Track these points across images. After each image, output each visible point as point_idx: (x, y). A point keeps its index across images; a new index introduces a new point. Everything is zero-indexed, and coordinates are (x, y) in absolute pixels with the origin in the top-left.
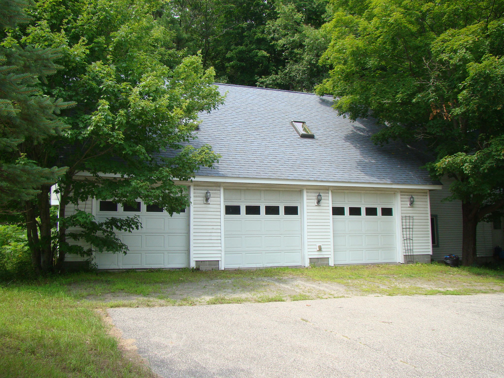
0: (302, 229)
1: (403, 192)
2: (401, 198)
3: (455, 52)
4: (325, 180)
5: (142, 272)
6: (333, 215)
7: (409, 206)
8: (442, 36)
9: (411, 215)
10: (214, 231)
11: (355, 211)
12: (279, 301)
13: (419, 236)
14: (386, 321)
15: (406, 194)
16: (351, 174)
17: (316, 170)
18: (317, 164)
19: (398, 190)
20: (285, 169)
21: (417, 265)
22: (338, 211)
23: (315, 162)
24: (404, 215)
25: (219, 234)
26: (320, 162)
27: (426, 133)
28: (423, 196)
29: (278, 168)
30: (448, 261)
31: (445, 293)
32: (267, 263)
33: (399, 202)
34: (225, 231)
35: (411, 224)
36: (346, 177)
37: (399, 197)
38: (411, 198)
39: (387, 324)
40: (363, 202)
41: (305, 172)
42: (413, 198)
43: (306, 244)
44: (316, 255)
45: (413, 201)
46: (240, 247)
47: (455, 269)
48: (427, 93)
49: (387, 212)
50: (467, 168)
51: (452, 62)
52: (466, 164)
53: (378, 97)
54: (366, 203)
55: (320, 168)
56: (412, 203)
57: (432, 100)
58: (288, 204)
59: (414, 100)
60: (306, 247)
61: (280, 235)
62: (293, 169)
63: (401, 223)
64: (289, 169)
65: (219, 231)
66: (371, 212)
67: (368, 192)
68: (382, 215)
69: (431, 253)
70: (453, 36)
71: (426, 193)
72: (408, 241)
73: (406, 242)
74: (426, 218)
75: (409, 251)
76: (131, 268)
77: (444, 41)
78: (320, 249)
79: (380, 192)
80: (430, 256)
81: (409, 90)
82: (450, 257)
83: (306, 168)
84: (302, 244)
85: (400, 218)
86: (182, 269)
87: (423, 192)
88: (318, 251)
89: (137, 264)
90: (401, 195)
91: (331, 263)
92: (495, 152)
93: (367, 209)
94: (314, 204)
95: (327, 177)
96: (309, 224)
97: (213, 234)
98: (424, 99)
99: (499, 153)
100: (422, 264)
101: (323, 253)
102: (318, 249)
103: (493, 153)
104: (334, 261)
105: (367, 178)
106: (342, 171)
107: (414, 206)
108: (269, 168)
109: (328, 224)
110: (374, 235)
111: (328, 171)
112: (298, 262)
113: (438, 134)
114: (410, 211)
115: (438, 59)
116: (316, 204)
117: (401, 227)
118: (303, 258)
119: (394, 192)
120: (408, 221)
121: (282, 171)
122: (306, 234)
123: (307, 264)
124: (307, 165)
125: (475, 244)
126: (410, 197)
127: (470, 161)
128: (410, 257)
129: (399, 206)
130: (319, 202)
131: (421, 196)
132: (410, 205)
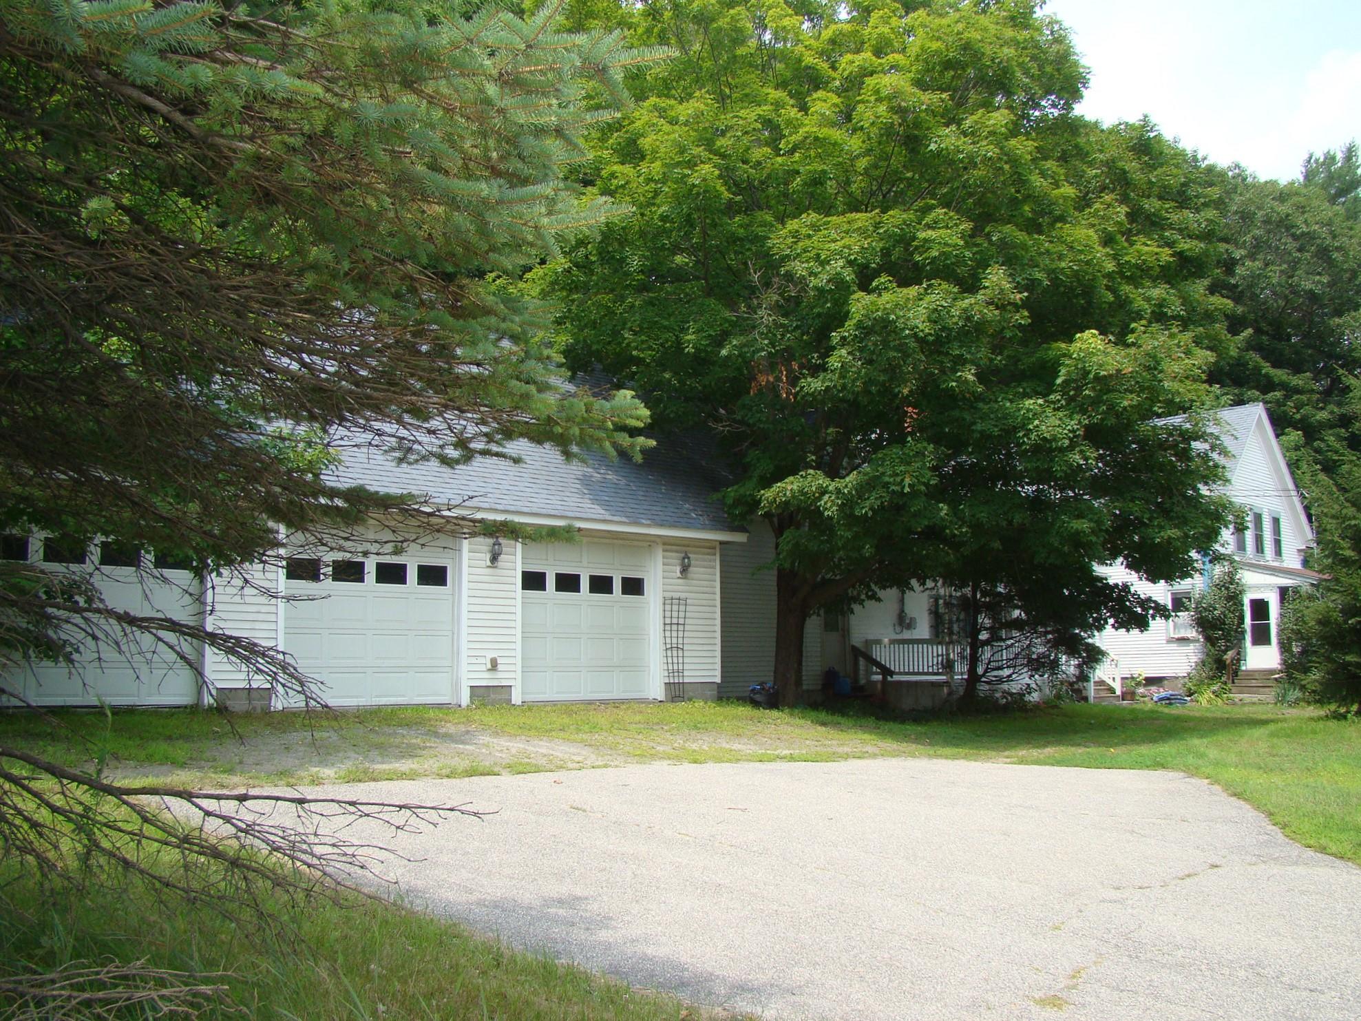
0: (455, 619)
1: (668, 543)
2: (664, 557)
3: (824, 263)
4: (512, 508)
5: (88, 714)
6: (523, 589)
7: (679, 574)
8: (793, 225)
9: (683, 595)
10: (261, 617)
11: (568, 583)
12: (488, 774)
13: (696, 641)
14: (733, 806)
15: (674, 547)
16: (565, 499)
17: (490, 485)
18: (492, 471)
19: (658, 540)
20: (425, 478)
21: (696, 704)
22: (533, 581)
23: (485, 465)
24: (669, 595)
25: (273, 626)
26: (496, 467)
27: (735, 421)
28: (708, 554)
29: (408, 476)
30: (758, 697)
31: (792, 759)
32: (377, 696)
33: (660, 567)
34: (286, 619)
35: (682, 614)
36: (554, 503)
37: (659, 554)
38: (684, 558)
39: (740, 812)
40: (585, 563)
41: (467, 488)
42: (689, 558)
43: (464, 653)
44: (485, 679)
45: (689, 566)
46: (317, 658)
47: (775, 713)
48: (750, 338)
49: (633, 586)
50: (830, 507)
51: (814, 282)
52: (826, 497)
53: (643, 338)
54: (591, 565)
55: (499, 481)
56: (685, 570)
57: (763, 354)
58: (426, 560)
59: (724, 352)
60: (464, 660)
61: (406, 632)
62: (441, 480)
63: (662, 612)
64: (433, 479)
65: (273, 618)
66: (601, 585)
67: (596, 540)
68: (624, 593)
69: (718, 680)
70: (816, 228)
71: (714, 548)
72: (675, 653)
73: (669, 653)
74: (711, 603)
75: (676, 674)
76: (63, 704)
77: (796, 235)
78: (494, 665)
79: (621, 542)
80: (716, 686)
81: (712, 327)
82: (763, 689)
83: (470, 478)
84: (455, 654)
85: (660, 601)
86: (186, 707)
87: (708, 546)
88: (489, 670)
89: (74, 696)
90: (664, 551)
91: (516, 698)
92: (890, 476)
93: (591, 577)
94: (483, 564)
95: (515, 503)
96: (473, 608)
97: (257, 626)
98: (746, 349)
99: (898, 479)
100: (706, 703)
101: (500, 675)
102: (489, 666)
103: (887, 479)
104: (523, 693)
105: (598, 511)
106: (546, 491)
107: (690, 575)
108: (389, 474)
109: (512, 609)
110: (605, 636)
111: (516, 488)
112: (445, 695)
113: (762, 426)
114: (679, 587)
115: (783, 271)
116: (489, 563)
117: (662, 622)
118: (456, 686)
119: (650, 543)
120: (675, 608)
121: (418, 482)
122: (464, 631)
123: (465, 699)
124: (472, 473)
125: (800, 663)
126: (683, 555)
127: (838, 491)
128: (677, 686)
129: (660, 574)
130: (494, 558)
131: (704, 554)
132: (681, 573)
